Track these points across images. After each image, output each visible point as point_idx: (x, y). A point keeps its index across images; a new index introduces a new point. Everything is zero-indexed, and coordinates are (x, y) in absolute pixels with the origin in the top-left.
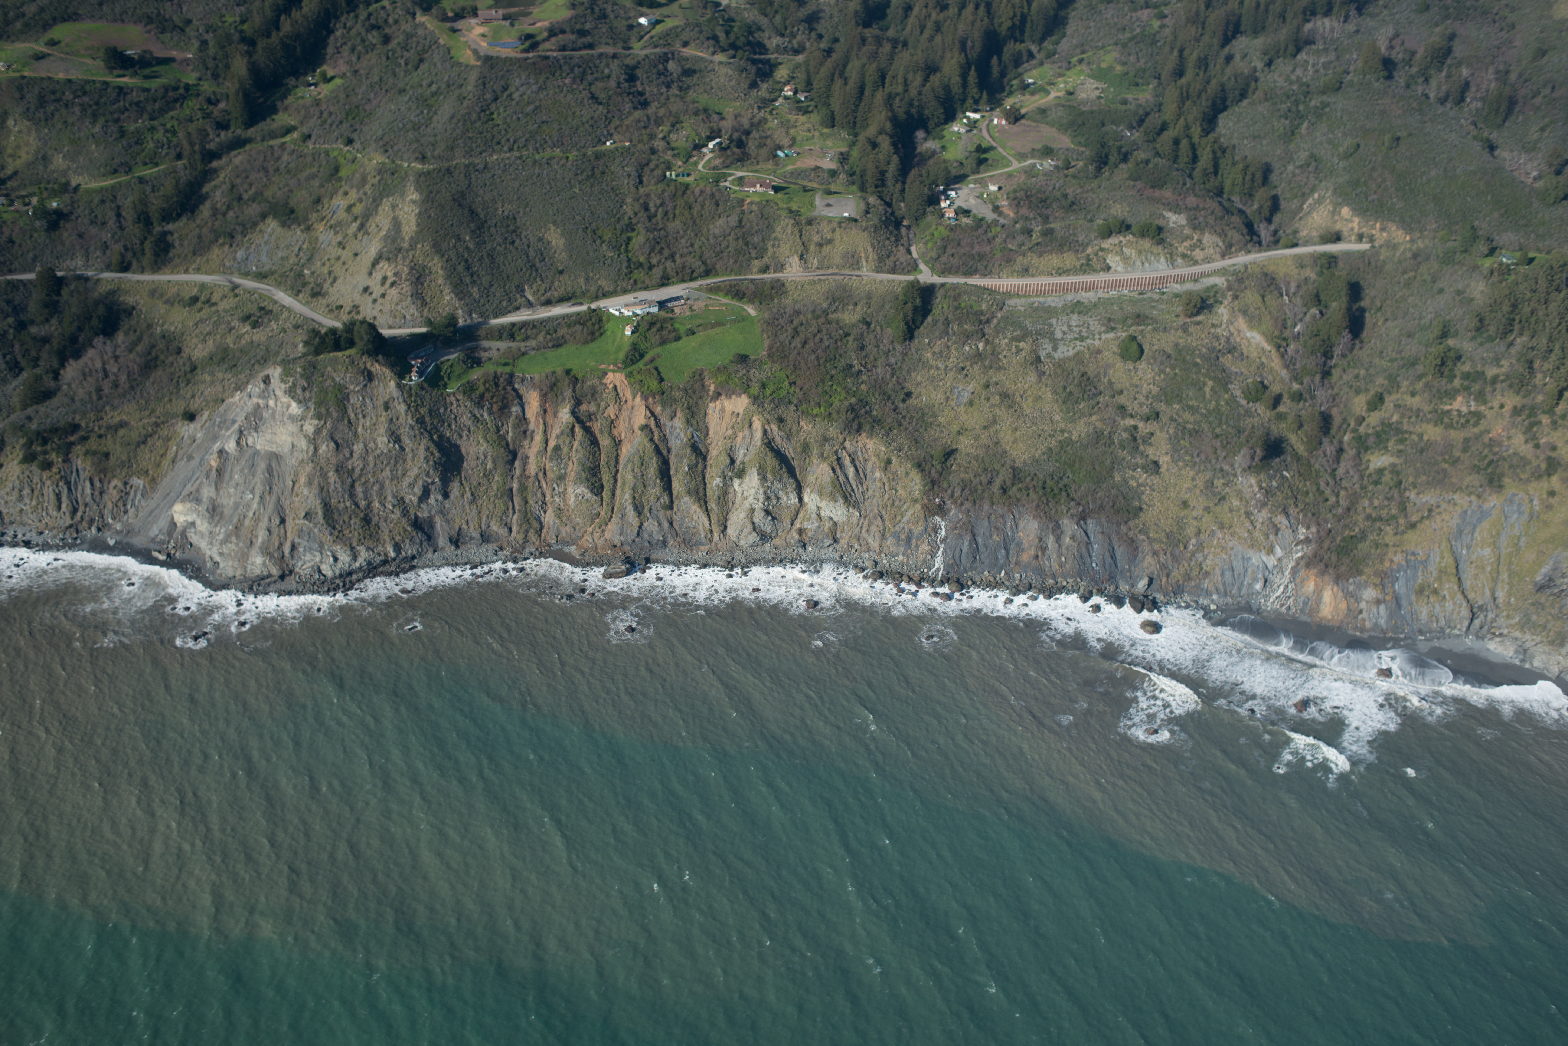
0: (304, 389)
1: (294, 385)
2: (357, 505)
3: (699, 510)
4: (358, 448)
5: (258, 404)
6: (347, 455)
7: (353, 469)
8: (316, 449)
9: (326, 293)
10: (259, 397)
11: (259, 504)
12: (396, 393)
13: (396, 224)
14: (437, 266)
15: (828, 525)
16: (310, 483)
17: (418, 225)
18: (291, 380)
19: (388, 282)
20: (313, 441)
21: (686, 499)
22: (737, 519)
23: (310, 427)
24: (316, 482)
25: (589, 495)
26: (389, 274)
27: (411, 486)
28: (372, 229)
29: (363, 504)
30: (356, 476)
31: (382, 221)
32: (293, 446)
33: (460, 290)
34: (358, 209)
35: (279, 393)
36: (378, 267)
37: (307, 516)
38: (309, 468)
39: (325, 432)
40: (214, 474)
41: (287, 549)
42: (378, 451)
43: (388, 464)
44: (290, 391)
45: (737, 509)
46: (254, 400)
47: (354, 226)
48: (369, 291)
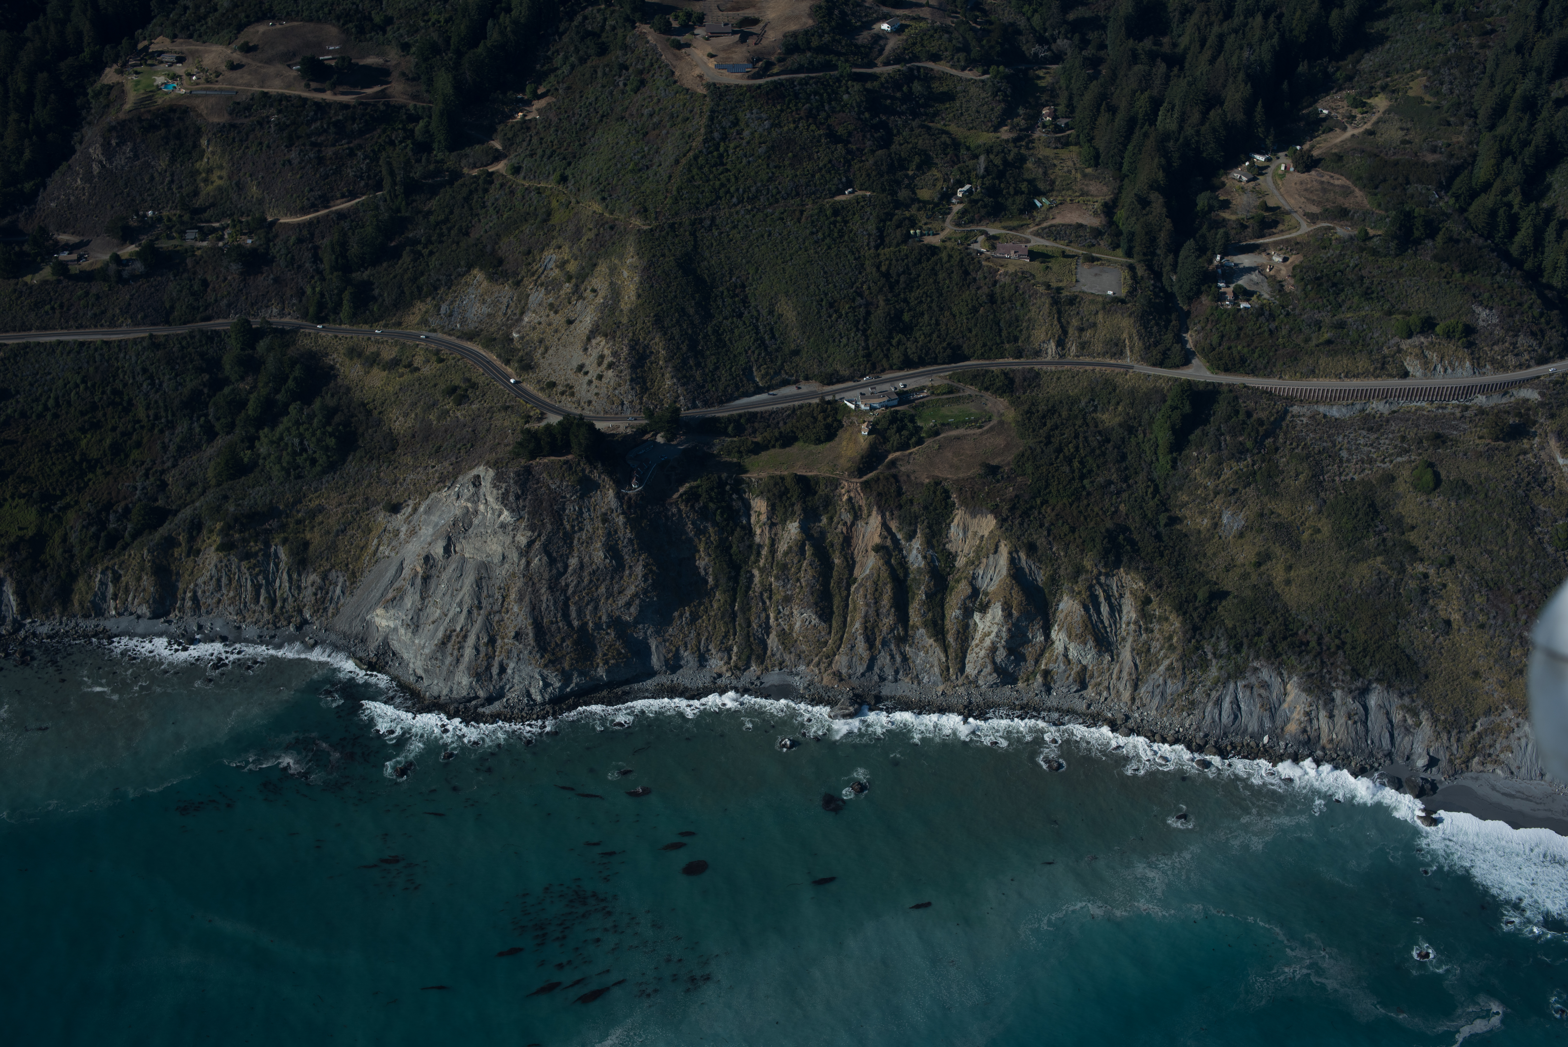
0: (518, 497)
1: (507, 491)
2: (570, 624)
3: (935, 644)
4: (573, 562)
5: (467, 508)
6: (561, 570)
7: (567, 585)
8: (528, 563)
9: (537, 365)
10: (468, 500)
11: (467, 619)
12: (614, 504)
13: (615, 291)
14: (659, 346)
15: (1076, 669)
16: (520, 599)
17: (639, 296)
18: (504, 485)
19: (606, 362)
20: (525, 552)
21: (922, 631)
22: (976, 656)
23: (522, 539)
24: (527, 599)
25: (815, 620)
26: (607, 352)
27: (628, 604)
28: (588, 294)
29: (576, 623)
30: (570, 591)
31: (599, 283)
32: (504, 557)
33: (683, 375)
34: (572, 267)
35: (490, 499)
36: (594, 342)
37: (518, 636)
38: (519, 583)
39: (537, 545)
40: (419, 581)
41: (495, 670)
42: (594, 567)
43: (604, 580)
44: (503, 498)
45: (977, 646)
46: (463, 502)
47: (567, 287)
48: (584, 370)
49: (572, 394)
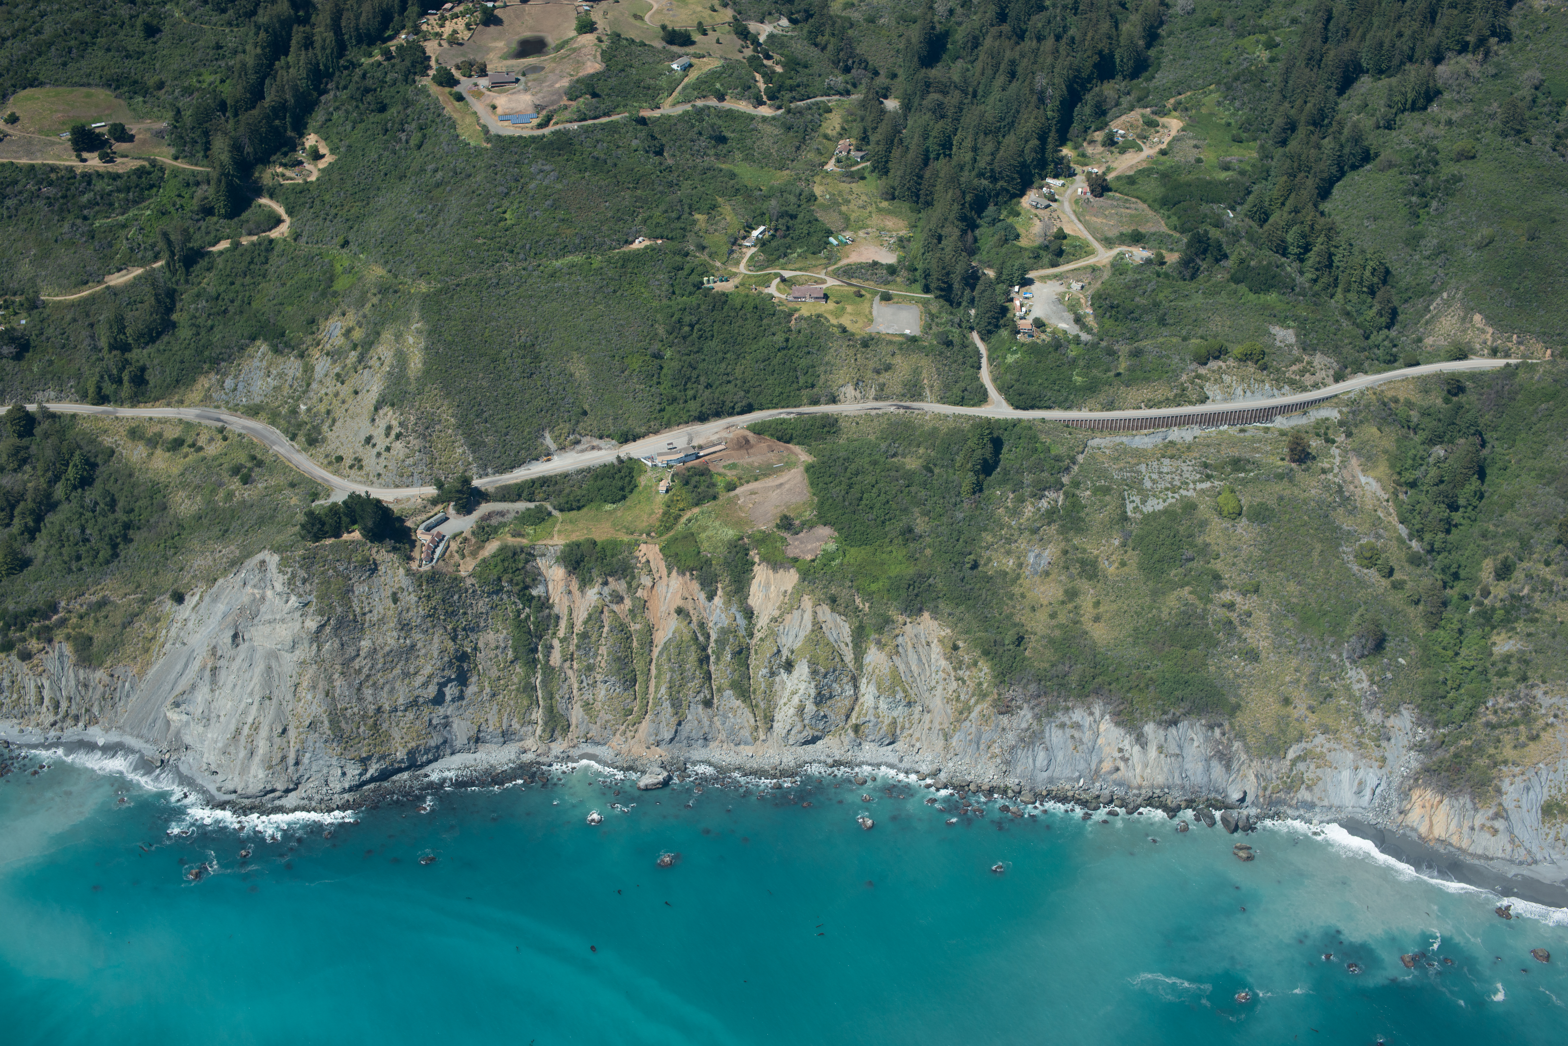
0: (304, 581)
1: (294, 575)
2: (366, 710)
3: (743, 705)
4: (365, 645)
5: (253, 594)
6: (354, 653)
7: (361, 669)
8: (319, 649)
9: (324, 440)
10: (255, 586)
11: (258, 710)
12: (405, 581)
13: (401, 358)
14: (447, 413)
15: (887, 722)
16: (314, 687)
17: (425, 363)
18: (290, 570)
19: (393, 434)
20: (316, 637)
21: (728, 693)
22: (785, 715)
23: (312, 624)
24: (320, 685)
25: (620, 689)
26: (395, 423)
27: (425, 685)
28: (374, 362)
31: (384, 351)
32: (294, 644)
33: (473, 442)
34: (358, 335)
35: (277, 585)
36: (381, 412)
37: (312, 725)
38: (312, 670)
39: (328, 629)
40: (207, 673)
41: (291, 761)
42: (387, 648)
43: (399, 661)
44: (289, 584)
45: (785, 704)
46: (249, 589)
47: (353, 355)
48: (373, 441)
49: (361, 468)
